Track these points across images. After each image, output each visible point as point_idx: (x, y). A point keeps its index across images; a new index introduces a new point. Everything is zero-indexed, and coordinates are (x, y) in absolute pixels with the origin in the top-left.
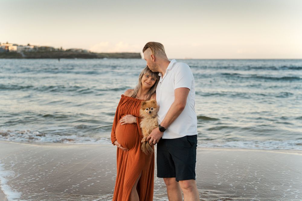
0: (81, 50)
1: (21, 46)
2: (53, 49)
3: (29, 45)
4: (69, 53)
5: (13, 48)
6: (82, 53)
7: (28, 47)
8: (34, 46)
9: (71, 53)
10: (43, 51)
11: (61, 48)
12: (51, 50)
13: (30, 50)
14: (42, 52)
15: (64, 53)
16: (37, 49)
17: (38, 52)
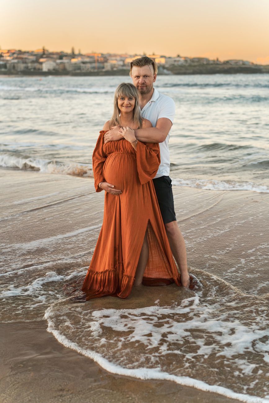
0: (242, 61)
1: (170, 58)
2: (207, 60)
3: (179, 56)
4: (226, 67)
5: (161, 61)
6: (243, 66)
7: (178, 59)
8: (185, 58)
9: (229, 66)
10: (196, 64)
11: (218, 60)
12: (205, 63)
13: (180, 63)
14: (195, 66)
15: (221, 67)
16: (189, 62)
17: (190, 66)
